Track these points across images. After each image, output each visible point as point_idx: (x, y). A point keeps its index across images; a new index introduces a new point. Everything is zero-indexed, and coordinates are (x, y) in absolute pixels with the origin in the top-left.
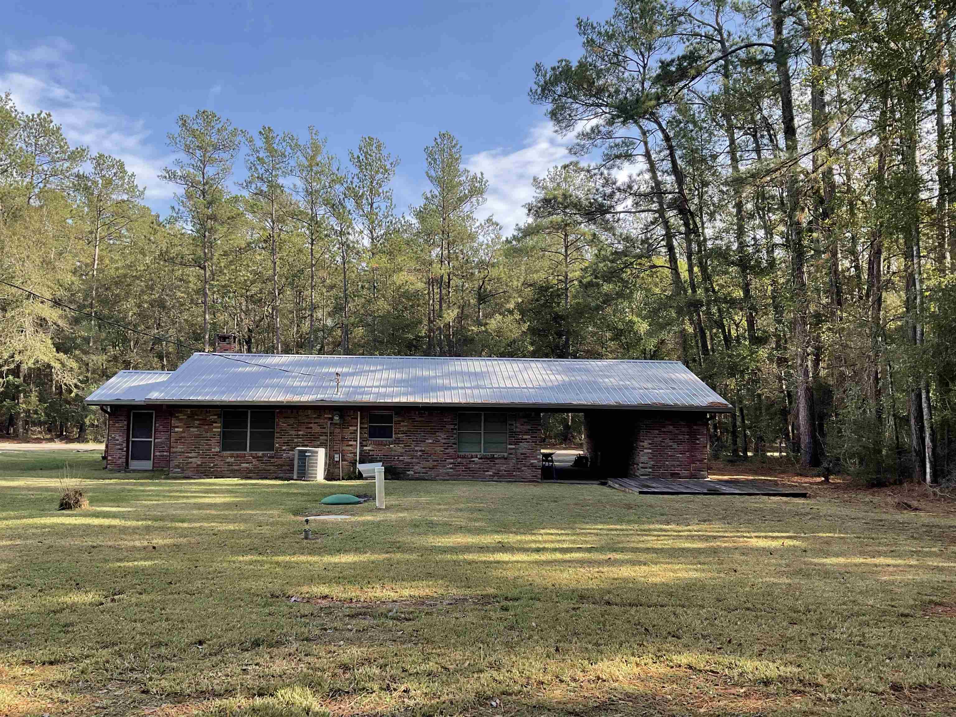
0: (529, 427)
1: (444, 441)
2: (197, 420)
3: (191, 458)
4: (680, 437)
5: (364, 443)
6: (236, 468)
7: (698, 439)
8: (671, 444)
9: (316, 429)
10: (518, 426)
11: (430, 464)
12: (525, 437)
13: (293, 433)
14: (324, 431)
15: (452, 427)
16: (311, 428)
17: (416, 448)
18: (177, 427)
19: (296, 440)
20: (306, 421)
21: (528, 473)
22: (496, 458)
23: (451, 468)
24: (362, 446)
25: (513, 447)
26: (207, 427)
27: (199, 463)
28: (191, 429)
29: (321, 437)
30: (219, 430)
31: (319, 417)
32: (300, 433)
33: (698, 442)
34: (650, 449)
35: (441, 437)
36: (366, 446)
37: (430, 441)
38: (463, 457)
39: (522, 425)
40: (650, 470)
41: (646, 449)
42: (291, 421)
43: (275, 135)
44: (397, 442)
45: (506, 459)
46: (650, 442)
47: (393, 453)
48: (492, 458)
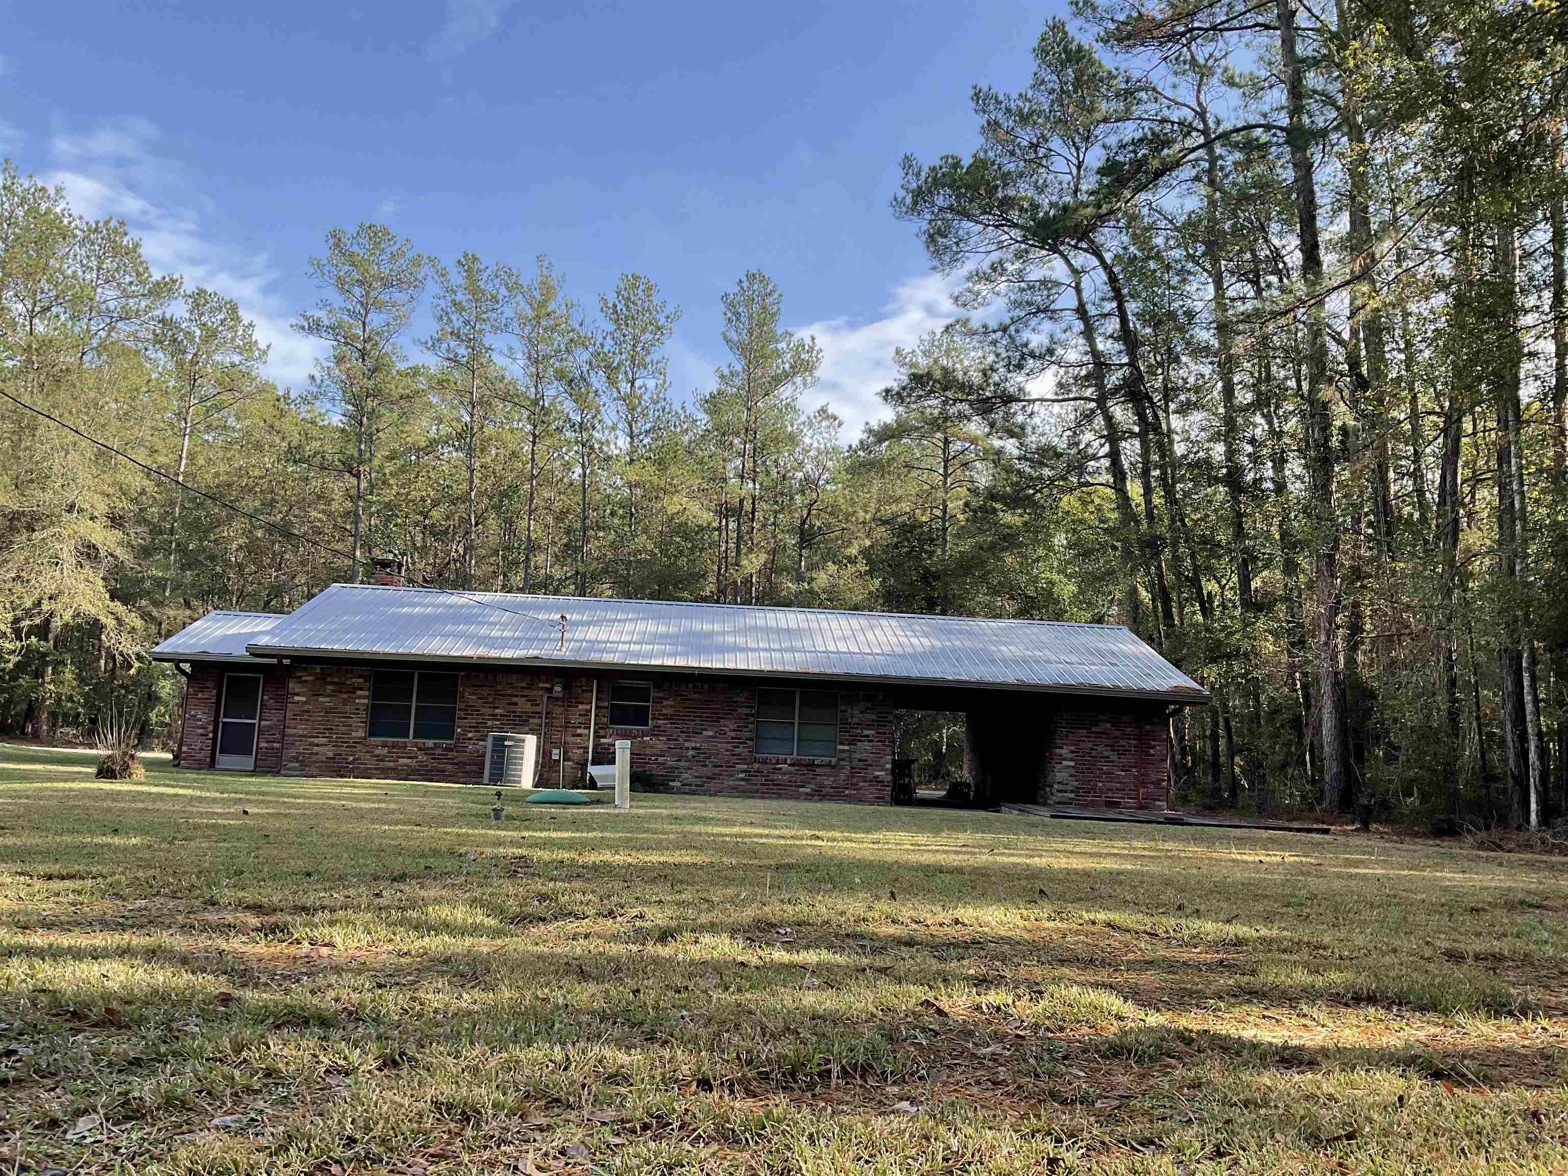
0: (874, 717)
1: (733, 734)
2: (332, 683)
3: (317, 745)
4: (1122, 743)
5: (602, 732)
6: (392, 764)
7: (1153, 748)
8: (1106, 753)
9: (524, 706)
10: (855, 714)
11: (708, 771)
12: (866, 732)
13: (486, 711)
14: (538, 709)
15: (747, 711)
16: (516, 704)
17: (687, 744)
18: (298, 694)
19: (490, 723)
20: (509, 692)
21: (870, 792)
22: (819, 766)
23: (743, 780)
24: (597, 736)
25: (847, 748)
26: (345, 696)
27: (331, 754)
28: (321, 699)
29: (531, 720)
30: (366, 701)
31: (530, 687)
32: (497, 711)
33: (1152, 751)
34: (1072, 760)
35: (729, 726)
36: (605, 737)
37: (711, 734)
38: (764, 762)
39: (862, 712)
40: (1072, 795)
41: (1066, 759)
42: (485, 692)
43: (482, 267)
44: (656, 732)
45: (834, 767)
46: (1073, 748)
47: (648, 751)
48: (811, 765)
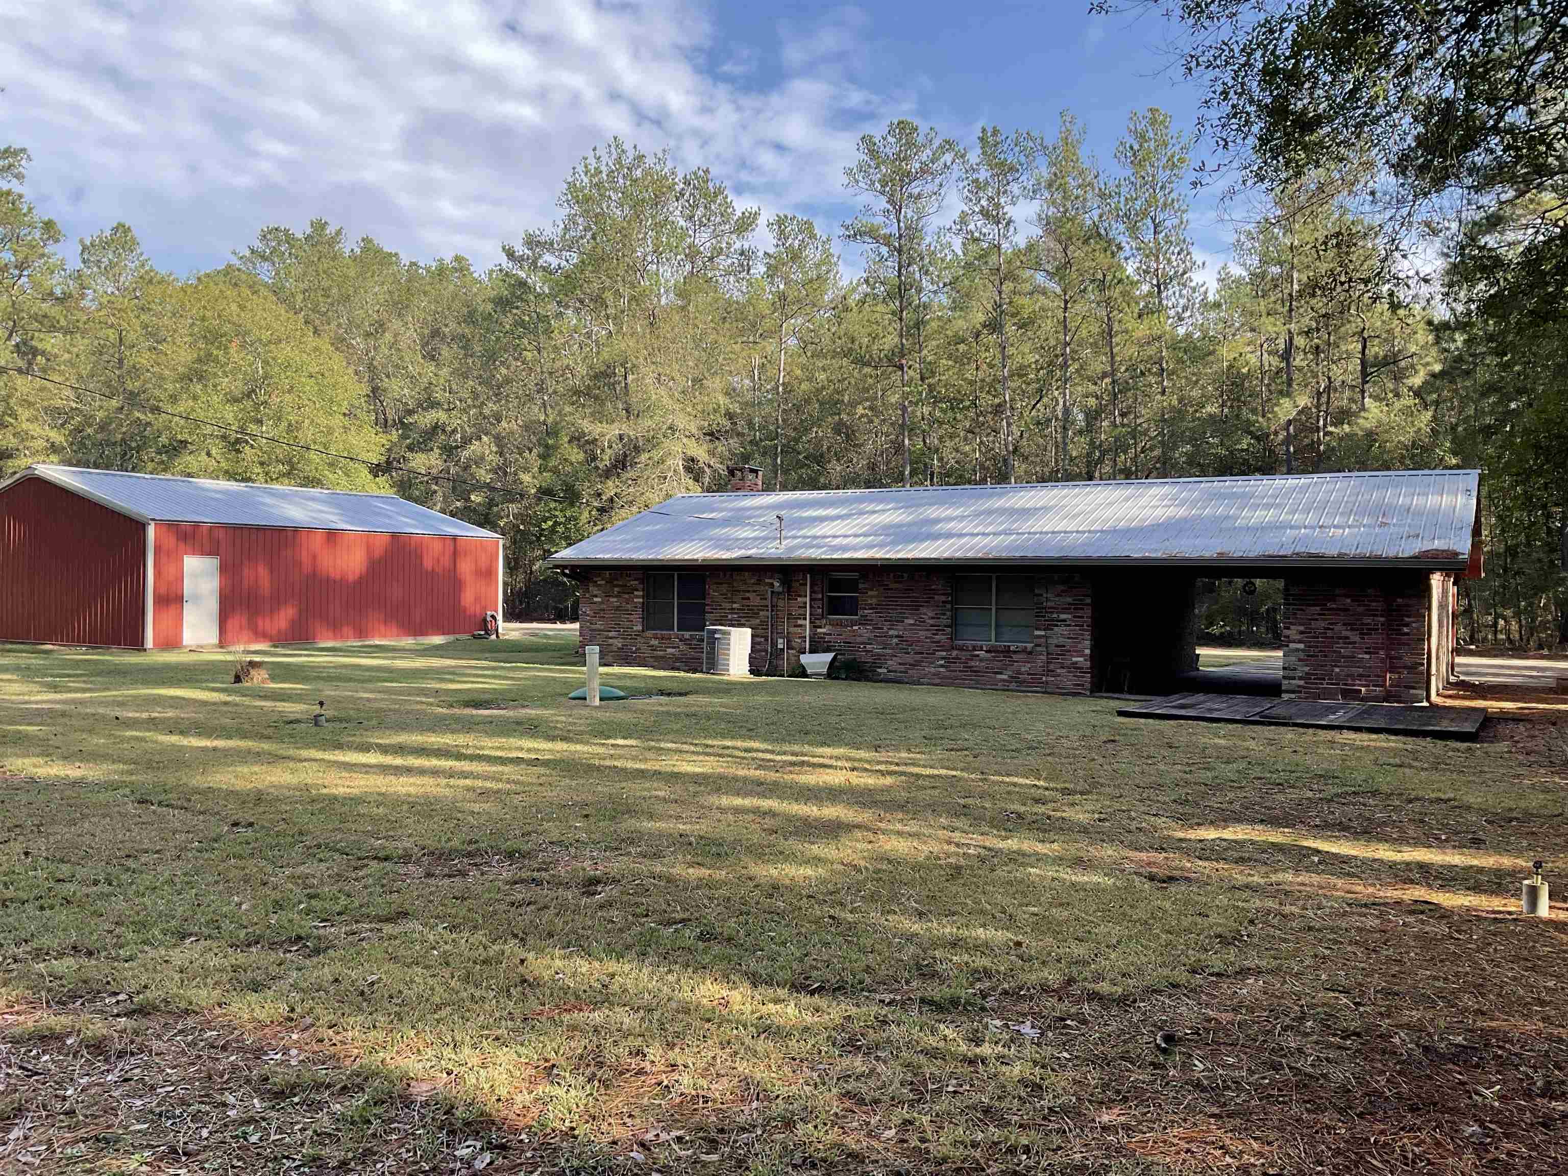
0: (1069, 600)
1: (931, 622)
2: (616, 586)
4: (1367, 620)
5: (818, 623)
6: (661, 653)
7: (1407, 625)
8: (1344, 633)
9: (755, 600)
10: (1051, 598)
11: (909, 659)
12: (1063, 616)
13: (728, 606)
14: (764, 602)
15: (943, 598)
16: (748, 599)
17: (891, 633)
19: (729, 616)
20: (743, 588)
21: (1067, 679)
22: (1015, 652)
23: (942, 666)
24: (814, 626)
25: (1043, 633)
26: (626, 596)
27: (620, 645)
29: (761, 613)
30: (641, 600)
31: (759, 582)
32: (735, 606)
33: (1406, 630)
34: (1300, 642)
35: (928, 613)
36: (820, 627)
37: (912, 622)
38: (961, 649)
39: (1058, 595)
40: (1302, 683)
41: (1294, 642)
42: (724, 588)
44: (864, 621)
45: (1030, 653)
46: (1302, 628)
47: (859, 639)
48: (1007, 651)
